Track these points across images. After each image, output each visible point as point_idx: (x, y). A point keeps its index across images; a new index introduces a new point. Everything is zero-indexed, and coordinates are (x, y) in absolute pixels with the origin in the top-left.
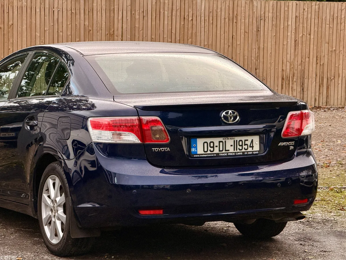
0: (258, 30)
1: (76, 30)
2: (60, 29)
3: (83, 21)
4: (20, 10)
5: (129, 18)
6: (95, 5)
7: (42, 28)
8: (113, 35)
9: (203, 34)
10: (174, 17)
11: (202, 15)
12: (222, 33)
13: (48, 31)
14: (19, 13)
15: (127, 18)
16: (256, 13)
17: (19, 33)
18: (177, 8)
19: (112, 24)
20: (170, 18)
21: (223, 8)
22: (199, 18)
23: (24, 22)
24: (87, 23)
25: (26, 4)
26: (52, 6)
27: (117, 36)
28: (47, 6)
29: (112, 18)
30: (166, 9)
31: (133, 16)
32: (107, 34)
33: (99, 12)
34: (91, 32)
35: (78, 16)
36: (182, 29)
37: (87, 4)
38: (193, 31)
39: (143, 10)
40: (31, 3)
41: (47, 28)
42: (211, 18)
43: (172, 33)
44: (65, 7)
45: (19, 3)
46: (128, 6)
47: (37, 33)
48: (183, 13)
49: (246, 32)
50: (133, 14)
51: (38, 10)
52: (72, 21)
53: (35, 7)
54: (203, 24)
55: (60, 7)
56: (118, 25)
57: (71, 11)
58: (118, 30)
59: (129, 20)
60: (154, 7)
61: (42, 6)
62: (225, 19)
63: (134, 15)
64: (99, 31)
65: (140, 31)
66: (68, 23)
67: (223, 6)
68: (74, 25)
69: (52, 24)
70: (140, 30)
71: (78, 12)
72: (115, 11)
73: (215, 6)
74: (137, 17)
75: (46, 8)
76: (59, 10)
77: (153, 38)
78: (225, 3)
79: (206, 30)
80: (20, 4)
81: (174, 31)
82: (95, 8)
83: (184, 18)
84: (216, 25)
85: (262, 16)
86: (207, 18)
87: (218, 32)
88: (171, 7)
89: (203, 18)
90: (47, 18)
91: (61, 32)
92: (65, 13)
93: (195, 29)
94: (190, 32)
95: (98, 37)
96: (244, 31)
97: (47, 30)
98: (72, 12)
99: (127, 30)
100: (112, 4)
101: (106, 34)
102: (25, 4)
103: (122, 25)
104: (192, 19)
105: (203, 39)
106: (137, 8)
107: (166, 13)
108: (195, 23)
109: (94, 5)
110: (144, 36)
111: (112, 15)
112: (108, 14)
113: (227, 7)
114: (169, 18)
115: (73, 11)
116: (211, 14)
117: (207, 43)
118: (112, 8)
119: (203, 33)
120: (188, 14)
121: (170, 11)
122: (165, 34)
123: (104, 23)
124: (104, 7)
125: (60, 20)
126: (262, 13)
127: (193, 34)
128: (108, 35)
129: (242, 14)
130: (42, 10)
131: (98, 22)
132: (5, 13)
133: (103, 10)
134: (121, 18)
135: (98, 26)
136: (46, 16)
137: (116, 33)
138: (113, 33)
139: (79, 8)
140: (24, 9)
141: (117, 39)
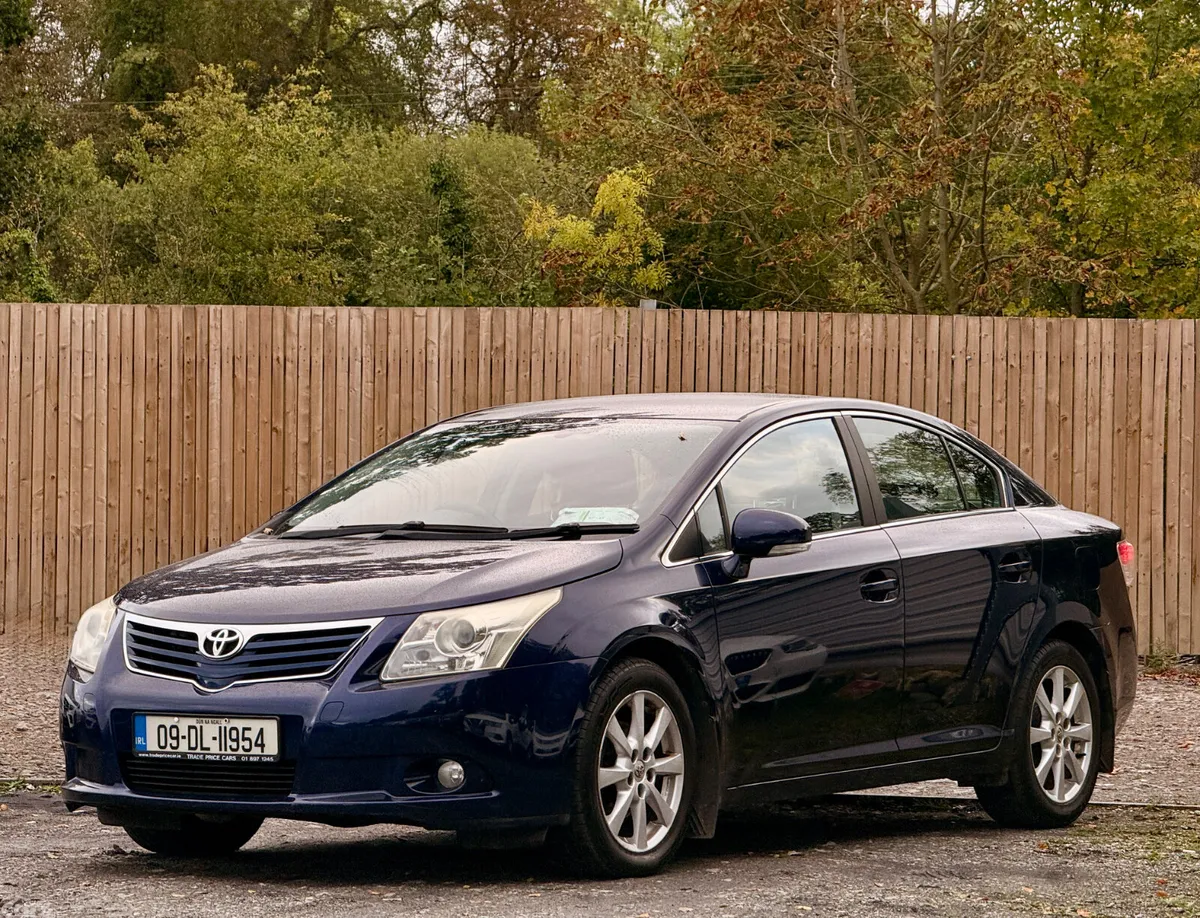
1: (1022, 416)
2: (973, 415)
3: (1044, 391)
4: (851, 358)
5: (1188, 380)
6: (1080, 342)
8: (1138, 433)
14: (847, 366)
15: (1184, 383)
19: (1133, 401)
24: (1054, 397)
25: (870, 340)
26: (947, 348)
27: (1150, 437)
28: (933, 346)
32: (1119, 430)
33: (1095, 365)
34: (1068, 423)
35: (1027, 377)
37: (1056, 341)
40: (886, 336)
44: (987, 351)
45: (849, 336)
46: (1186, 347)
51: (905, 359)
52: (1009, 389)
53: (896, 350)
55: (973, 348)
56: (1152, 401)
57: (1005, 363)
58: (1152, 418)
59: (1190, 389)
61: (919, 347)
64: (1093, 419)
66: (998, 397)
68: (1014, 402)
69: (948, 400)
71: (1027, 363)
72: (1144, 362)
75: (929, 353)
76: (969, 357)
80: (852, 341)
82: (1081, 353)
90: (932, 381)
91: (974, 422)
92: (987, 365)
98: (1009, 364)
99: (1180, 419)
100: (1135, 341)
101: (1116, 430)
102: (867, 343)
103: (1167, 403)
109: (1077, 342)
111: (1135, 372)
112: (1122, 371)
115: (1014, 361)
118: (1134, 352)
123: (1109, 398)
124: (1109, 350)
125: (973, 389)
128: (1121, 433)
130: (919, 358)
131: (1089, 394)
132: (808, 367)
133: (1105, 358)
134: (1163, 381)
135: (1090, 404)
136: (931, 377)
137: (1146, 425)
138: (1136, 428)
139: (1031, 354)
140: (865, 357)
141: (1152, 446)
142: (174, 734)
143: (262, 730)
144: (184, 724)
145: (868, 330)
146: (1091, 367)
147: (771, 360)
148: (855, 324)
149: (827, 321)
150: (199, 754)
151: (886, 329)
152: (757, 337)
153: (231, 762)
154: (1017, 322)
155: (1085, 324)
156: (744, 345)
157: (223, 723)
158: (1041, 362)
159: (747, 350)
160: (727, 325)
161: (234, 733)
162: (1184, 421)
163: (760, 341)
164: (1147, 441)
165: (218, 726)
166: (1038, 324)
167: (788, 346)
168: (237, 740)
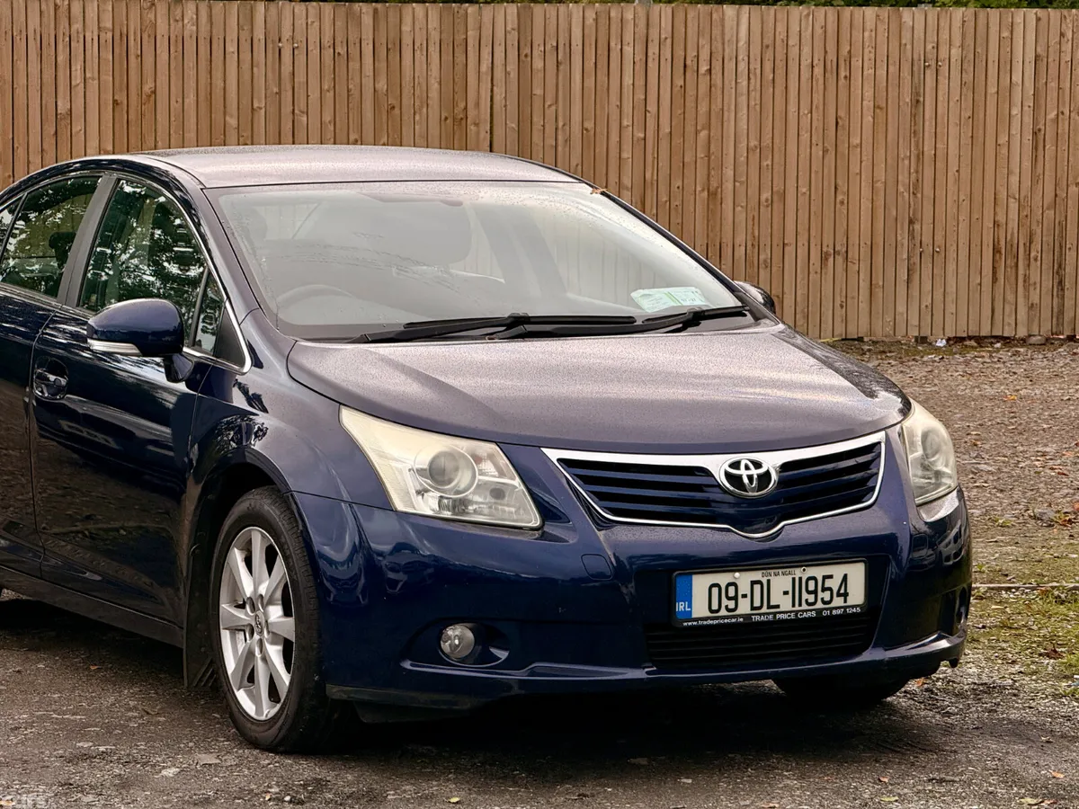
0: (918, 101)
1: (350, 105)
2: (301, 104)
3: (372, 79)
4: (176, 46)
5: (512, 67)
6: (406, 28)
7: (246, 101)
8: (464, 122)
9: (745, 116)
10: (652, 65)
11: (740, 58)
12: (805, 110)
13: (264, 110)
14: (172, 56)
15: (508, 69)
16: (909, 47)
17: (172, 119)
18: (663, 36)
19: (459, 87)
20: (640, 67)
21: (807, 35)
22: (730, 66)
23: (190, 84)
24: (382, 85)
25: (195, 28)
26: (273, 35)
27: (477, 125)
28: (259, 34)
29: (459, 68)
30: (628, 37)
31: (523, 62)
32: (446, 119)
33: (421, 50)
34: (397, 111)
35: (354, 65)
36: (678, 101)
37: (383, 28)
38: (713, 107)
39: (555, 44)
40: (211, 24)
41: (260, 101)
42: (768, 66)
43: (648, 114)
44: (314, 38)
45: (172, 27)
46: (510, 33)
47: (227, 118)
48: (679, 53)
49: (879, 107)
50: (526, 56)
51: (232, 48)
52: (337, 78)
53: (222, 38)
54: (745, 83)
55: (300, 36)
56: (478, 90)
57: (332, 50)
58: (477, 105)
59: (514, 75)
60: (591, 32)
61: (245, 35)
62: (813, 67)
63: (529, 59)
64: (420, 109)
65: (546, 106)
66: (326, 87)
67: (807, 29)
68: (342, 91)
69: (276, 90)
70: (548, 103)
71: (354, 51)
72: (469, 49)
73: (781, 28)
74: (538, 64)
75: (255, 41)
76: (296, 45)
77: (587, 130)
78: (811, 16)
79: (752, 103)
80: (176, 28)
81: (652, 107)
82: (407, 40)
83: (685, 66)
84: (786, 87)
85: (929, 56)
86: (756, 65)
87: (792, 108)
88: (645, 31)
89: (743, 66)
90: (259, 72)
91: (303, 112)
92: (315, 52)
93: (720, 100)
94: (703, 108)
95: (416, 127)
96: (872, 103)
97: (261, 108)
98: (337, 51)
99: (505, 106)
100: (460, 27)
101: (443, 118)
102: (191, 30)
103: (492, 91)
104: (710, 69)
105: (745, 131)
106: (538, 40)
107: (628, 50)
108: (719, 83)
109: (404, 28)
110: (561, 124)
111: (460, 58)
112: (447, 57)
113: (819, 31)
114: (637, 67)
115: (341, 49)
116: (769, 54)
117: (757, 143)
118: (460, 38)
119: (745, 111)
120: (696, 54)
121: (640, 48)
122: (624, 116)
123: (436, 86)
124: (435, 36)
125: (300, 78)
126: (929, 47)
127: (713, 113)
128: (448, 121)
129: (866, 51)
130: (246, 46)
131: (416, 83)
132: (132, 58)
133: (431, 44)
134: (488, 68)
135: (417, 93)
136: (258, 66)
137: (472, 113)
138: (462, 116)
139: (358, 41)
140: (190, 46)
141: (478, 133)
142: (732, 592)
143: (845, 578)
144: (744, 579)
145: (192, 18)
146: (418, 53)
147: (93, 50)
148: (179, 12)
149: (150, 8)
150: (768, 614)
151: (210, 17)
152: (77, 26)
153: (810, 618)
154: (343, 9)
155: (410, 9)
156: (64, 34)
157: (798, 573)
158: (367, 50)
159: (68, 39)
160: (46, 14)
161: (812, 584)
162: (508, 107)
163: (81, 30)
164: (472, 127)
165: (790, 578)
166: (364, 11)
167: (110, 35)
168: (815, 592)
